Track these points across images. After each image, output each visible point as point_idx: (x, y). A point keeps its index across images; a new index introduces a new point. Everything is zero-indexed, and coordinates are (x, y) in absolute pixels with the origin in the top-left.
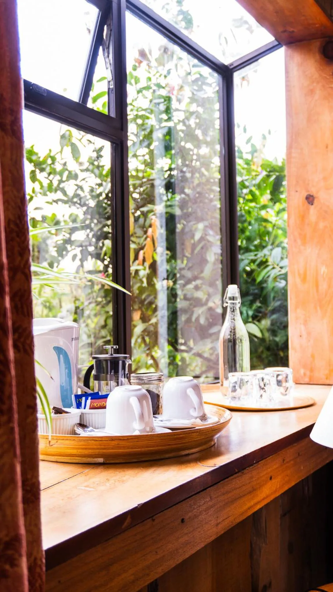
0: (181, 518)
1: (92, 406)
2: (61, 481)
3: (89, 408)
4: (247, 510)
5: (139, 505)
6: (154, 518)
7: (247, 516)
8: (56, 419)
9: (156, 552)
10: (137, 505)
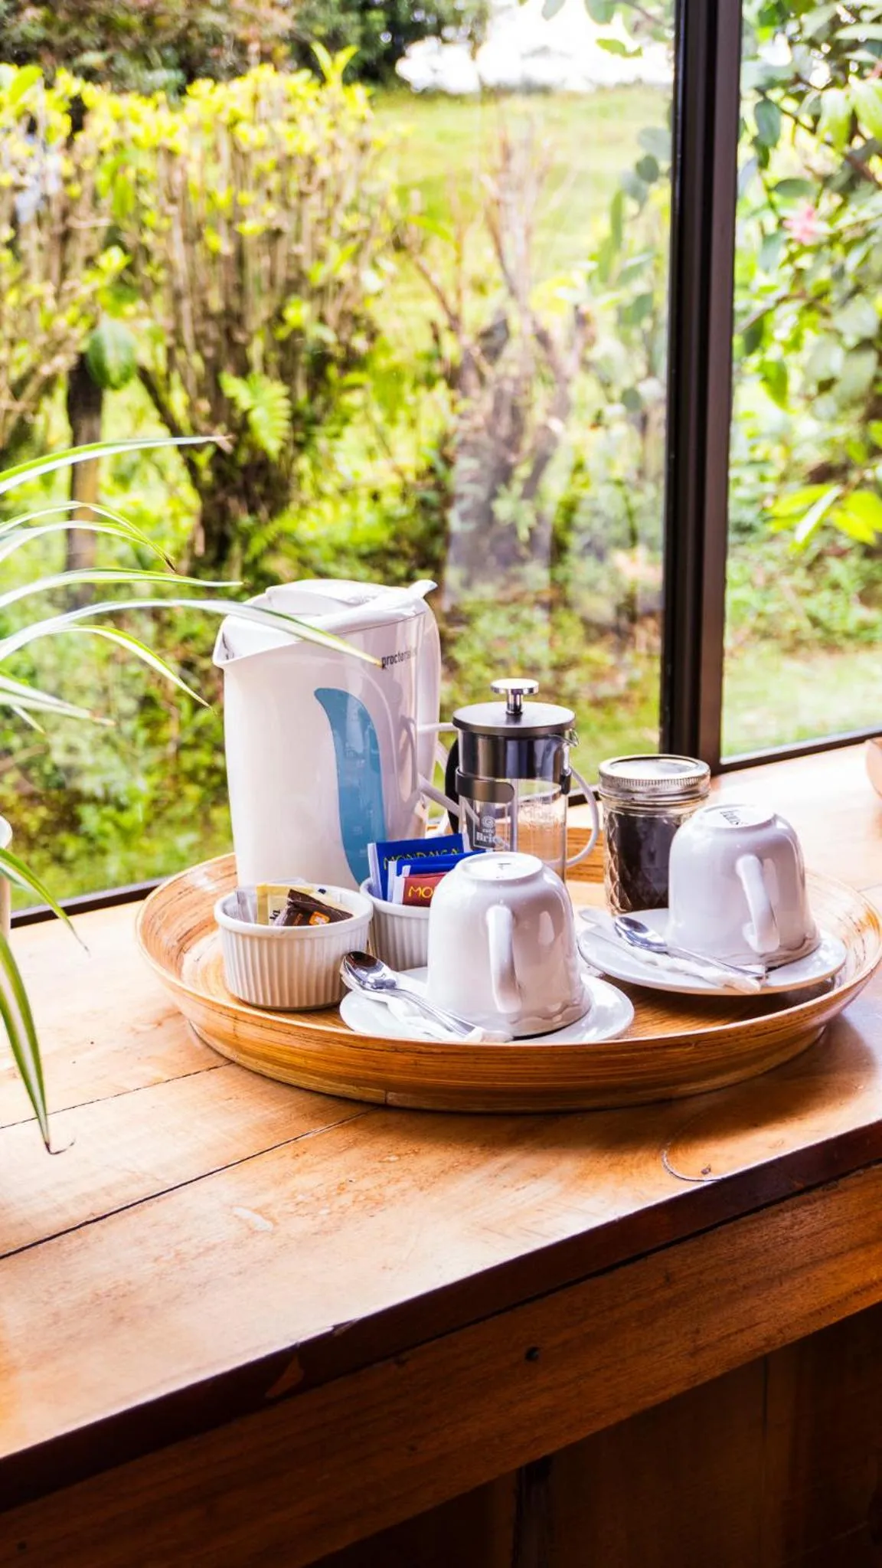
0: (532, 1345)
1: (410, 894)
2: (211, 1171)
3: (401, 901)
4: (846, 1299)
5: (336, 1327)
6: (404, 1357)
7: (843, 1317)
8: (278, 940)
9: (413, 1449)
10: (330, 1329)
